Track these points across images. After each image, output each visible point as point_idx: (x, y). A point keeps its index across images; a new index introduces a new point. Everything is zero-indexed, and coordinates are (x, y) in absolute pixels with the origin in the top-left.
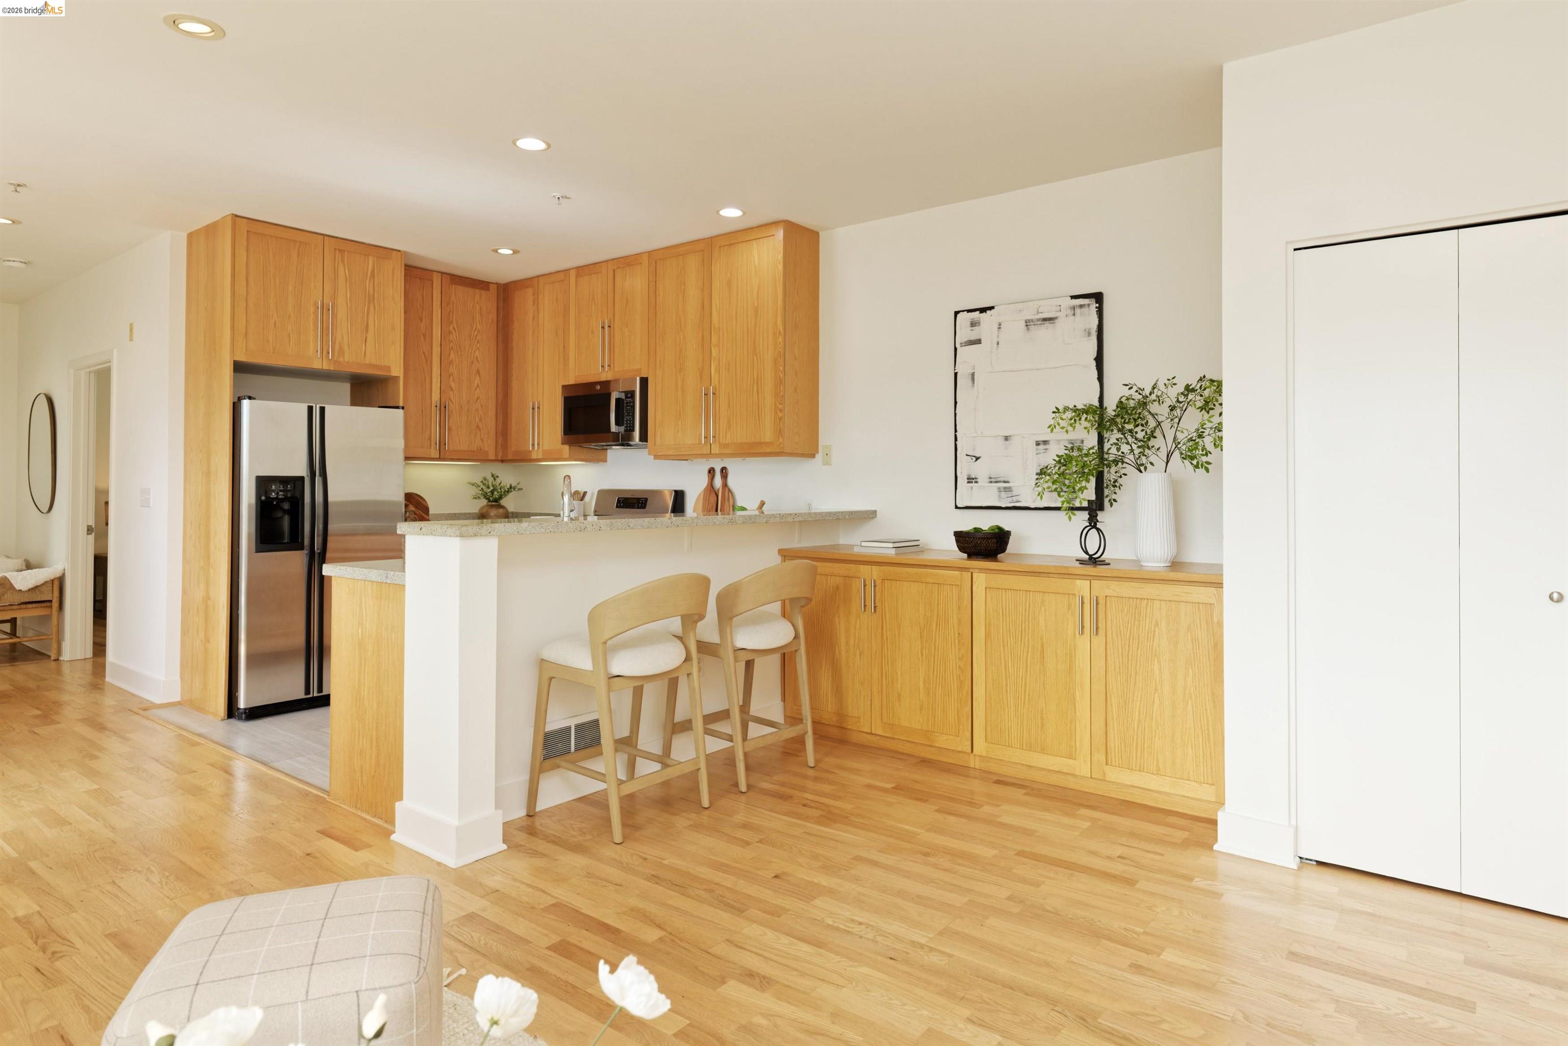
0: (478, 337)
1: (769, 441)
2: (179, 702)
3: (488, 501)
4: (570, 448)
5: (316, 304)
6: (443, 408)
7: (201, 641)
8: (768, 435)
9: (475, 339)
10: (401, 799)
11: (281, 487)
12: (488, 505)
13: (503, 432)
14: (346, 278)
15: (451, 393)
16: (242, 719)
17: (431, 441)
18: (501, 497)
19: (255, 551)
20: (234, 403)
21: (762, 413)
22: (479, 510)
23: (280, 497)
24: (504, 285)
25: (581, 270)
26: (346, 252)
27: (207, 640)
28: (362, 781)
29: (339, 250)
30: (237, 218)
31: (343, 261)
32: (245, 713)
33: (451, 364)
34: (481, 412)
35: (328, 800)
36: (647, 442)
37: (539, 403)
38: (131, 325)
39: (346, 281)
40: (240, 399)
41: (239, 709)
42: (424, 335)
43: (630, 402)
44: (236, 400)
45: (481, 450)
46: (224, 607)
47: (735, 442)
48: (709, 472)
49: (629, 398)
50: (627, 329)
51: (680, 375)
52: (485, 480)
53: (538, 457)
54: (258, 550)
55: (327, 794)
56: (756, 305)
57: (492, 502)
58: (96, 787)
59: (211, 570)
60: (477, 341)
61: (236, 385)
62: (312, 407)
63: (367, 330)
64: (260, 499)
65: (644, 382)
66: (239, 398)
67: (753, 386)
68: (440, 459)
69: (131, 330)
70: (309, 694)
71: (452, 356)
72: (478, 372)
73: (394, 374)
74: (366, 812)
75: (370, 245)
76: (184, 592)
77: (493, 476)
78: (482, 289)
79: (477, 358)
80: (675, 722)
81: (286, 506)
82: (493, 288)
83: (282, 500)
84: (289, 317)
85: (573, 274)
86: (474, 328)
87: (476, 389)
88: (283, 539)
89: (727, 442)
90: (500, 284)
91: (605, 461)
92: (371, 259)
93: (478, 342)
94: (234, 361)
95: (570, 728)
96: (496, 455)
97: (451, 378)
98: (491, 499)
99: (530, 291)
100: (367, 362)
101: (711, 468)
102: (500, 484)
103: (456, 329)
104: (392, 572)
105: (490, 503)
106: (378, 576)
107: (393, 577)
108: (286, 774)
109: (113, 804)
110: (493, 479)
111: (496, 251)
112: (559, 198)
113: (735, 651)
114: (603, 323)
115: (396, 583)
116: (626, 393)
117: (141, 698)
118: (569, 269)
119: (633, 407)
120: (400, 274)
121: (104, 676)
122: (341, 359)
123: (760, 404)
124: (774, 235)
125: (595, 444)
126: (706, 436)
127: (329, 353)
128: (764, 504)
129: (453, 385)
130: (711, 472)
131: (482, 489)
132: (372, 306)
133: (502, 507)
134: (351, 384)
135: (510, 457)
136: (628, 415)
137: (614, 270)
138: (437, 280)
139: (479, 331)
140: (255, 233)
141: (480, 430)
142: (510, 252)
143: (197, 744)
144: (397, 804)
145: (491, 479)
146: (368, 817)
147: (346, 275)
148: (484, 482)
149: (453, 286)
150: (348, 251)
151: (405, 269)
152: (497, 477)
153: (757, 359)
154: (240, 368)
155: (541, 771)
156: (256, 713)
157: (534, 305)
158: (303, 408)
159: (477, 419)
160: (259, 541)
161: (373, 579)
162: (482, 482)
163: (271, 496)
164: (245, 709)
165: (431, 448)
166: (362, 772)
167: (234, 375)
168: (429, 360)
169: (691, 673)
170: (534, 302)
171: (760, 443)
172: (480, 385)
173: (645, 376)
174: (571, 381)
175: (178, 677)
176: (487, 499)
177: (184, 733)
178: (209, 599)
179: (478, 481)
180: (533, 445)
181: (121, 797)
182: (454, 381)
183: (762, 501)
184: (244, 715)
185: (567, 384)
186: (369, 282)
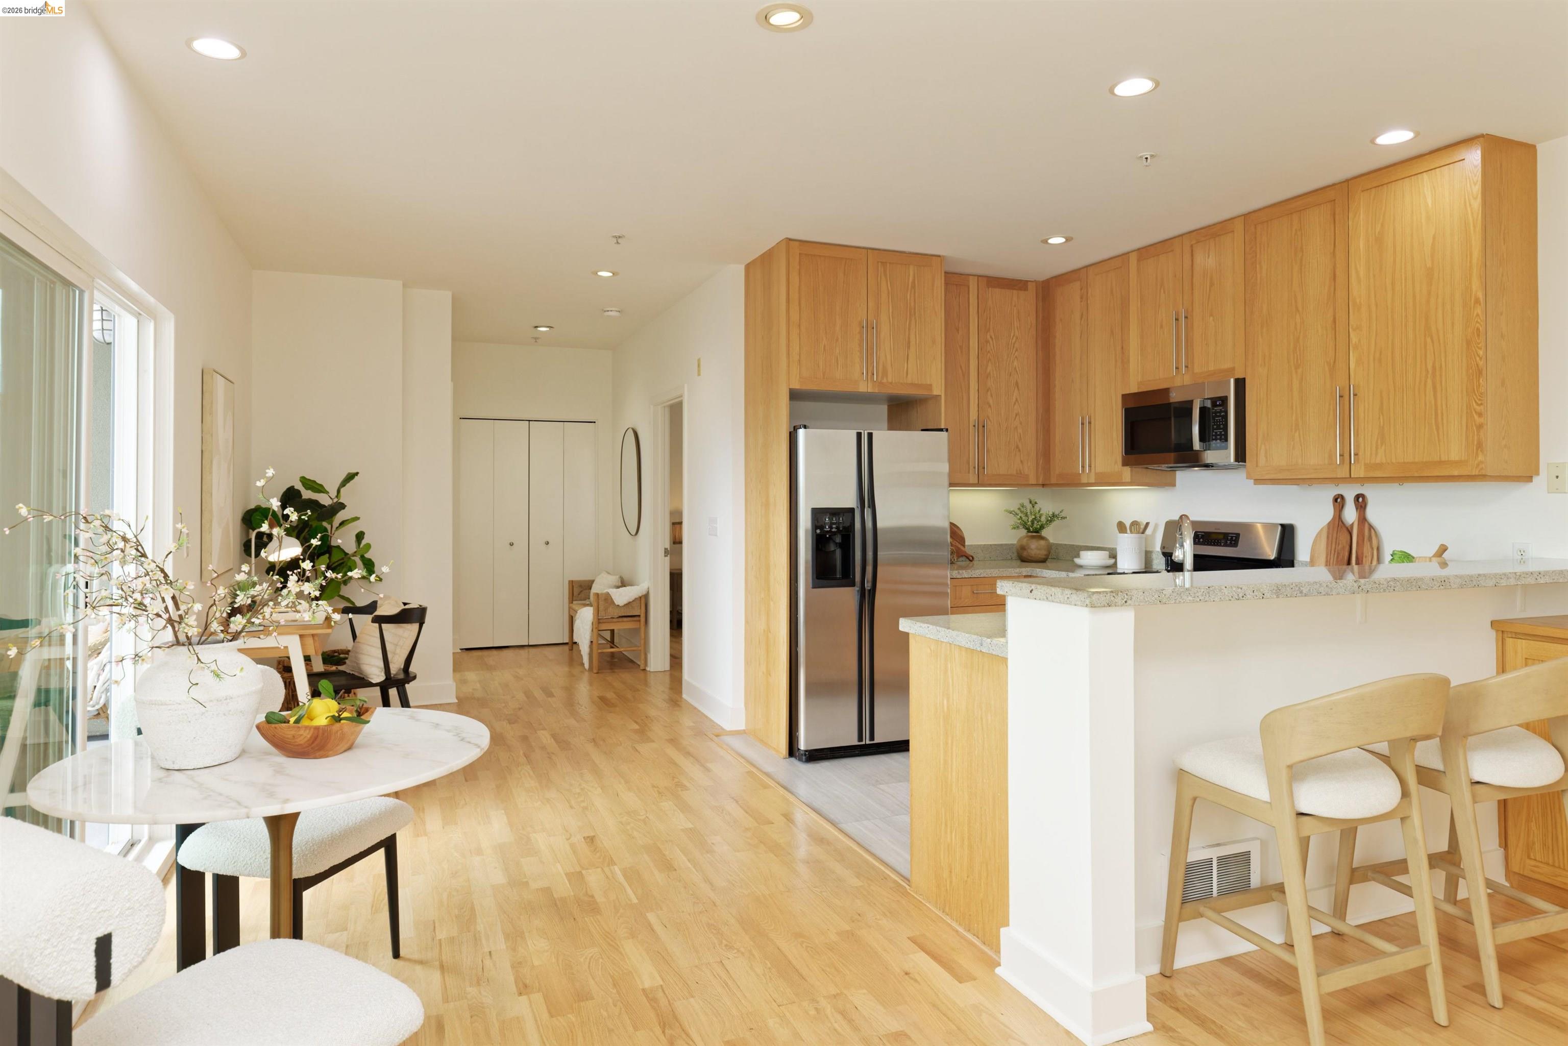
0: (1016, 345)
1: (1457, 459)
2: (744, 730)
3: (1028, 532)
4: (1131, 471)
5: (860, 323)
6: (981, 426)
7: (763, 673)
8: (1455, 450)
9: (1014, 347)
10: (1007, 924)
11: (834, 519)
12: (1027, 536)
13: (1046, 453)
14: (889, 293)
15: (989, 410)
16: (802, 761)
17: (969, 465)
18: (1042, 527)
19: (811, 586)
20: (790, 433)
21: (1442, 419)
22: (1019, 540)
23: (834, 530)
24: (1043, 282)
25: (1146, 252)
26: (888, 264)
27: (769, 673)
28: (951, 882)
29: (881, 262)
30: (791, 242)
31: (885, 275)
32: (805, 755)
33: (989, 378)
34: (1020, 431)
35: (909, 891)
36: (1245, 462)
37: (1090, 418)
38: (699, 360)
39: (889, 296)
40: (796, 429)
41: (799, 749)
42: (961, 347)
43: (1221, 411)
44: (792, 430)
45: (1021, 473)
46: (784, 642)
47: (1394, 461)
48: (1335, 500)
49: (1220, 405)
50: (1211, 318)
51: (1296, 372)
52: (1023, 506)
53: (1090, 482)
54: (815, 586)
55: (908, 883)
56: (1429, 265)
57: (1032, 532)
58: (691, 826)
59: (772, 603)
60: (1015, 349)
61: (792, 415)
62: (861, 433)
63: (909, 347)
64: (816, 532)
65: (1240, 384)
66: (794, 427)
67: (1426, 382)
68: (978, 484)
69: (699, 366)
70: (862, 741)
71: (989, 368)
72: (1017, 384)
73: (936, 392)
74: (957, 921)
75: (910, 253)
76: (747, 622)
77: (1031, 502)
78: (1020, 289)
79: (1015, 368)
80: (1353, 867)
81: (838, 539)
82: (1031, 287)
83: (835, 533)
84: (837, 340)
85: (1133, 258)
86: (1012, 335)
87: (1015, 404)
88: (835, 573)
89: (1378, 461)
90: (1039, 281)
91: (1173, 484)
92: (911, 268)
93: (1017, 350)
94: (790, 389)
95: (1211, 860)
96: (1037, 478)
97: (989, 393)
98: (1031, 528)
99: (1077, 285)
100: (909, 381)
101: (1339, 495)
102: (1039, 511)
103: (993, 337)
104: (989, 640)
105: (1030, 534)
106: (970, 641)
107: (990, 645)
108: (858, 844)
109: (707, 852)
110: (1031, 505)
111: (1045, 242)
112: (1147, 158)
113: (1472, 783)
114: (1177, 314)
115: (994, 653)
116: (1214, 401)
117: (714, 723)
118: (1128, 253)
119: (1226, 418)
120: (940, 282)
121: (681, 692)
122: (885, 380)
123: (1439, 407)
124: (1464, 159)
125: (1166, 465)
126: (1341, 453)
127: (873, 374)
128: (1446, 550)
129: (991, 402)
130: (1339, 500)
131: (1021, 517)
132: (913, 318)
133: (1042, 538)
134: (888, 406)
135: (1053, 481)
136: (1219, 428)
137: (1192, 246)
138: (973, 284)
139: (1017, 338)
140: (805, 254)
141: (1019, 451)
142: (1063, 240)
143: (766, 787)
144: (1002, 930)
145: (1029, 506)
146: (961, 930)
147: (888, 289)
148: (1022, 509)
149: (990, 289)
150: (890, 263)
151: (945, 276)
152: (1036, 503)
153: (1433, 342)
154: (795, 395)
155: (1181, 919)
156: (815, 756)
157: (1081, 301)
158: (852, 435)
159: (1016, 437)
160: (815, 577)
161: (963, 643)
162: (1019, 509)
163: (826, 530)
164: (806, 751)
165: (969, 473)
166: (951, 872)
167: (790, 404)
168: (966, 375)
169: (1408, 817)
170: (1082, 298)
171: (1441, 463)
172: (1019, 400)
173: (1241, 376)
174: (1134, 389)
175: (742, 706)
176: (1027, 529)
177: (754, 770)
178: (770, 632)
179: (1014, 507)
180: (1083, 467)
181: (713, 844)
182: (992, 396)
183: (1442, 545)
184: (804, 757)
185: (1128, 392)
186: (911, 294)
